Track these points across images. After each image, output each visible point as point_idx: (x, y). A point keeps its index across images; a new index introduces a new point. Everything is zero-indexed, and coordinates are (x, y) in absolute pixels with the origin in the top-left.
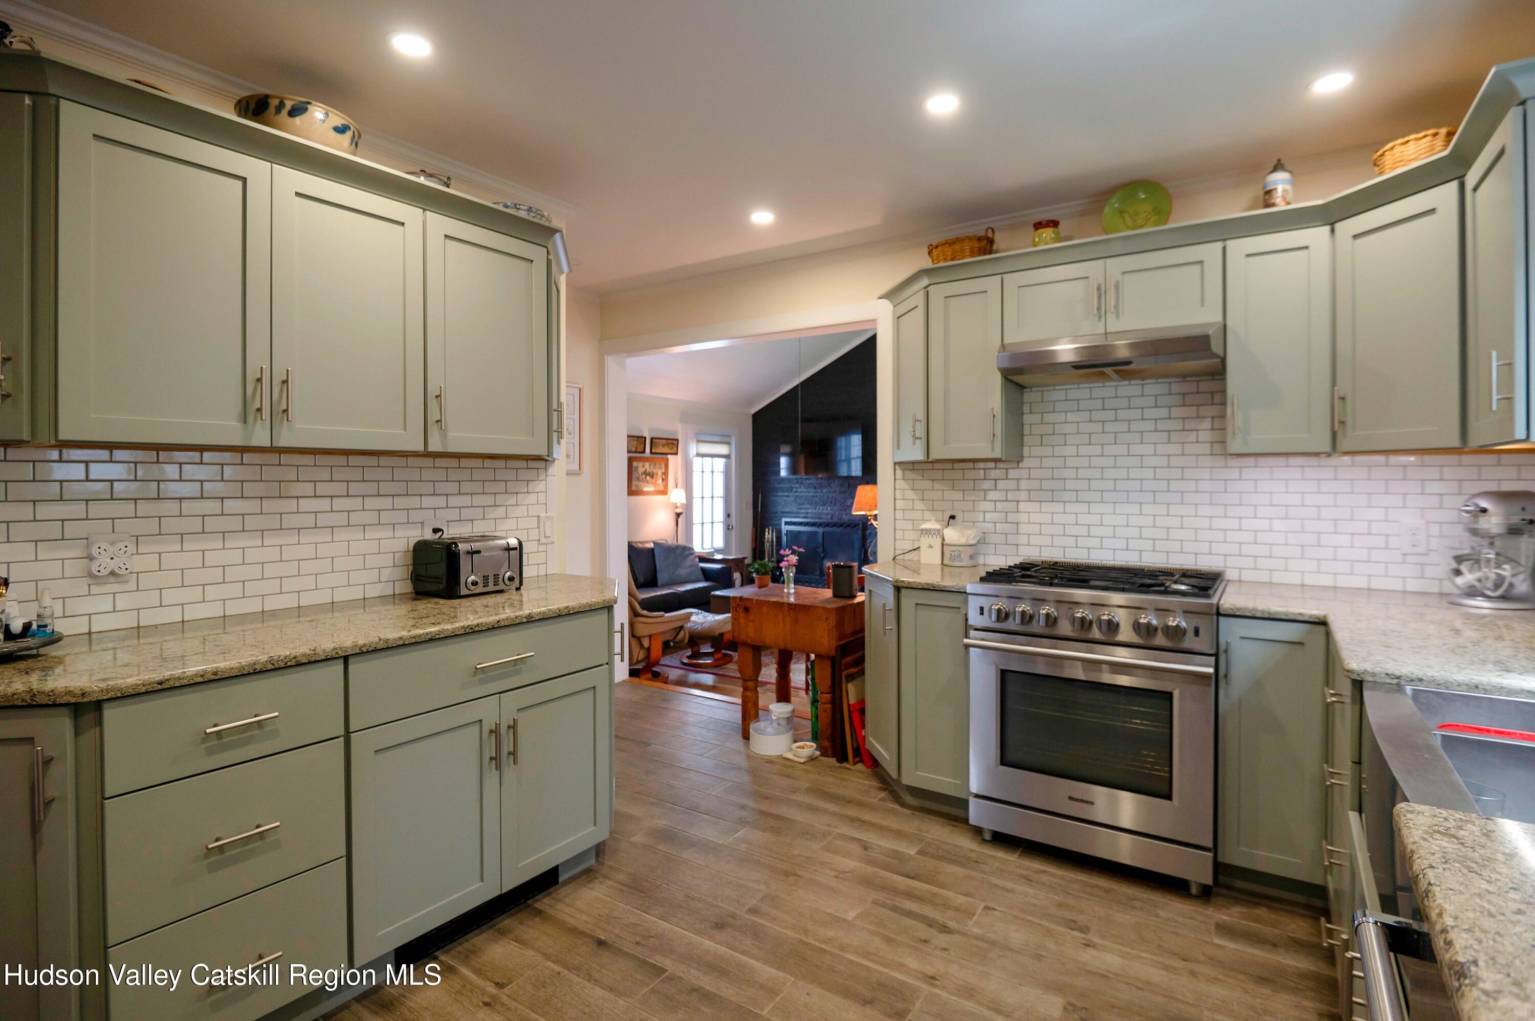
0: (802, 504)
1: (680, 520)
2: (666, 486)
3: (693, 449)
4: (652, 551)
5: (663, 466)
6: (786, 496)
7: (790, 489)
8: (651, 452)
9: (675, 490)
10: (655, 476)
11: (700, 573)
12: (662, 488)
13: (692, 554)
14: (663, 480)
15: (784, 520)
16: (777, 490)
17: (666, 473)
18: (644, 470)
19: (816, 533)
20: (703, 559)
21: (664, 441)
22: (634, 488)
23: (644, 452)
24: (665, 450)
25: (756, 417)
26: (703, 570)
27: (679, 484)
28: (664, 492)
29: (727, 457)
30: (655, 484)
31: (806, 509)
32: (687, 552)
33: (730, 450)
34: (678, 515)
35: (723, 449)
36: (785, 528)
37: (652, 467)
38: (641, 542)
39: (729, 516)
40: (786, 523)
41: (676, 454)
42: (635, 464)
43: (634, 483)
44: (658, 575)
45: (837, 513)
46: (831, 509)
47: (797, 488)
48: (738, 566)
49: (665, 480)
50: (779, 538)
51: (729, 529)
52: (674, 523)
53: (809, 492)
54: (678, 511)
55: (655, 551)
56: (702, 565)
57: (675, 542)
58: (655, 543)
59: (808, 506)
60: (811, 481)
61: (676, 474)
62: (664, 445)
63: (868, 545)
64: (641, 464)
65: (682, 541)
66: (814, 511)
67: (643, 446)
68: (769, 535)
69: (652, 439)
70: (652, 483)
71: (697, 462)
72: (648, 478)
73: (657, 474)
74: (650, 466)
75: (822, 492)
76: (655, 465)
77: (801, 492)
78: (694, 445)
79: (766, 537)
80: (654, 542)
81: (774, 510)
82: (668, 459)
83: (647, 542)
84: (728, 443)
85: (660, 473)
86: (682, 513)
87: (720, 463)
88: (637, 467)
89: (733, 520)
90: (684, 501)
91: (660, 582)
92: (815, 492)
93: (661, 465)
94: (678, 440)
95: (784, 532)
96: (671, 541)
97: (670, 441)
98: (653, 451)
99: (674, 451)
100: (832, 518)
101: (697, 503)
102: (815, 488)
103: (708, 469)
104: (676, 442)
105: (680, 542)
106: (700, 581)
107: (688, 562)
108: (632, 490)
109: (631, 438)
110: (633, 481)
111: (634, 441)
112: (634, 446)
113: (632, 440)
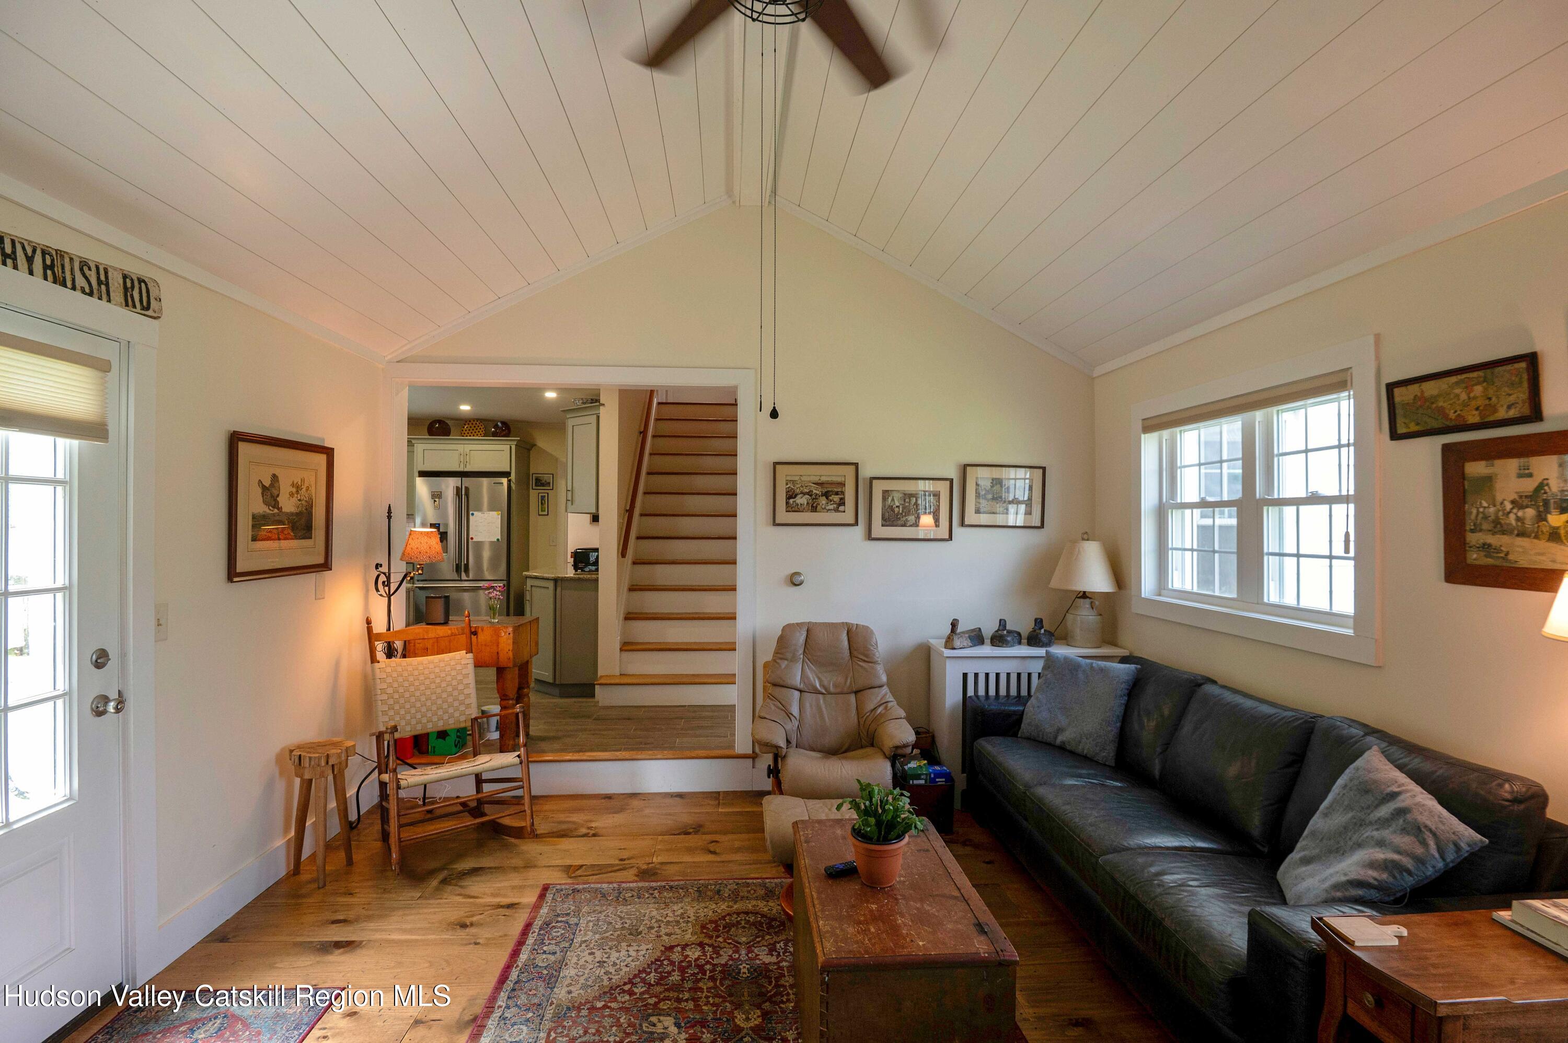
18: (1530, 486)
23: (1535, 415)
42: (1479, 468)
43: (1480, 540)
64: (1509, 467)
67: (1521, 395)
72: (1558, 519)
88: (1490, 479)
108: (1469, 561)
109: (1453, 379)
110: (1472, 531)
111: (1468, 388)
112: (1474, 404)
113: (1457, 383)
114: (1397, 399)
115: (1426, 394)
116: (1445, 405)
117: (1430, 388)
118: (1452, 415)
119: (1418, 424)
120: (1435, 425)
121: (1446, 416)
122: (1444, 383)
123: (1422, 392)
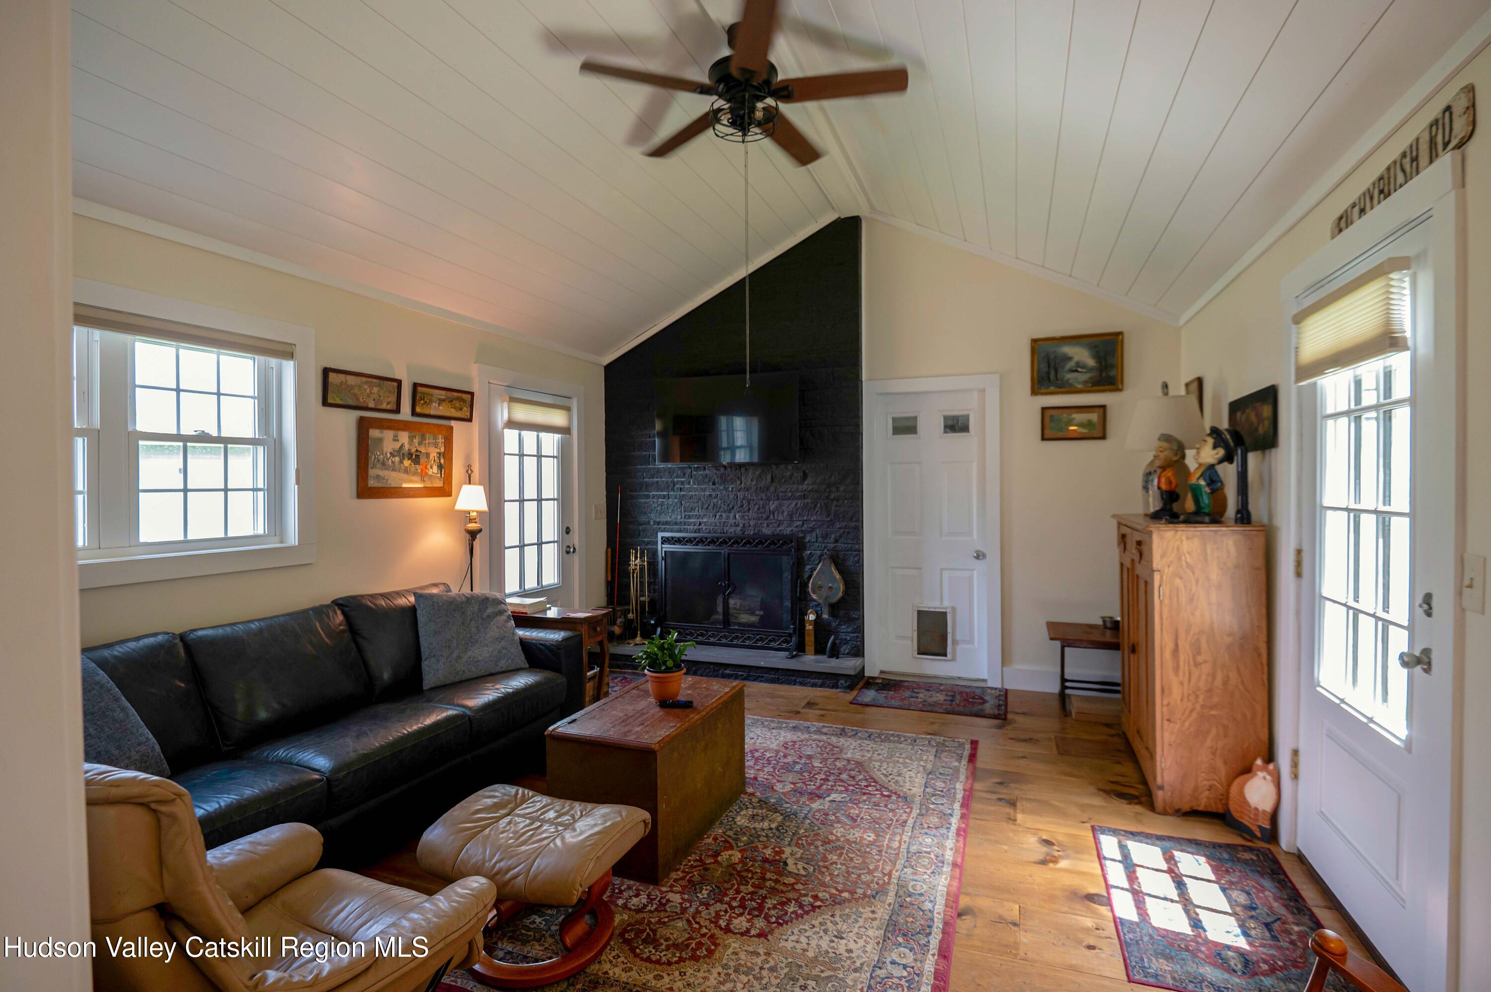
0: (692, 509)
1: (476, 544)
2: (448, 479)
3: (502, 413)
4: (412, 611)
5: (441, 440)
6: (664, 497)
7: (671, 486)
8: (414, 413)
9: (466, 488)
10: (423, 460)
11: (517, 650)
12: (439, 484)
13: (502, 612)
14: (440, 467)
15: (660, 535)
16: (648, 486)
17: (447, 454)
18: (397, 446)
19: (716, 555)
20: (523, 620)
21: (443, 392)
22: (372, 483)
23: (397, 410)
24: (443, 410)
25: (611, 370)
26: (525, 645)
27: (476, 475)
28: (445, 491)
29: (565, 431)
30: (423, 475)
31: (698, 517)
32: (490, 610)
33: (570, 419)
34: (473, 534)
35: (558, 418)
36: (662, 549)
37: (416, 441)
38: (383, 596)
39: (568, 531)
40: (665, 540)
41: (470, 420)
42: (374, 433)
43: (372, 472)
44: (425, 665)
45: (752, 523)
46: (743, 517)
47: (682, 483)
48: (595, 630)
49: (445, 467)
50: (653, 565)
51: (568, 552)
52: (462, 550)
53: (704, 490)
54: (472, 526)
55: (419, 612)
56: (521, 633)
57: (466, 590)
58: (418, 596)
59: (702, 513)
60: (707, 472)
61: (468, 457)
62: (441, 401)
63: (806, 575)
64: (388, 435)
65: (481, 589)
66: (713, 520)
67: (393, 398)
68: (635, 562)
69: (415, 386)
70: (415, 474)
71: (510, 438)
72: (407, 463)
73: (428, 455)
74: (411, 438)
75: (726, 489)
76: (423, 437)
77: (690, 490)
78: (505, 405)
79: (632, 563)
80: (415, 594)
81: (643, 519)
82: (452, 427)
83: (399, 594)
84: (568, 409)
85: (434, 453)
86: (480, 531)
87: (550, 442)
88: (381, 440)
89: (576, 539)
90: (484, 507)
91: (429, 679)
92: (714, 490)
93: (435, 438)
94: (472, 394)
95: (661, 554)
96: (458, 589)
97: (456, 394)
98: (418, 410)
99: (465, 413)
100: (743, 532)
101: (511, 511)
102: (714, 484)
103: (530, 447)
104: (467, 397)
105: (477, 590)
106: (516, 671)
107: (493, 631)
108: (370, 485)
109: (364, 379)
110: (372, 468)
111: (371, 387)
112: (372, 396)
113: (366, 383)
114: (330, 380)
115: (349, 383)
116: (358, 393)
117: (351, 380)
118: (361, 400)
119: (341, 400)
120: (350, 402)
121: (358, 400)
122: (359, 380)
123: (346, 381)
